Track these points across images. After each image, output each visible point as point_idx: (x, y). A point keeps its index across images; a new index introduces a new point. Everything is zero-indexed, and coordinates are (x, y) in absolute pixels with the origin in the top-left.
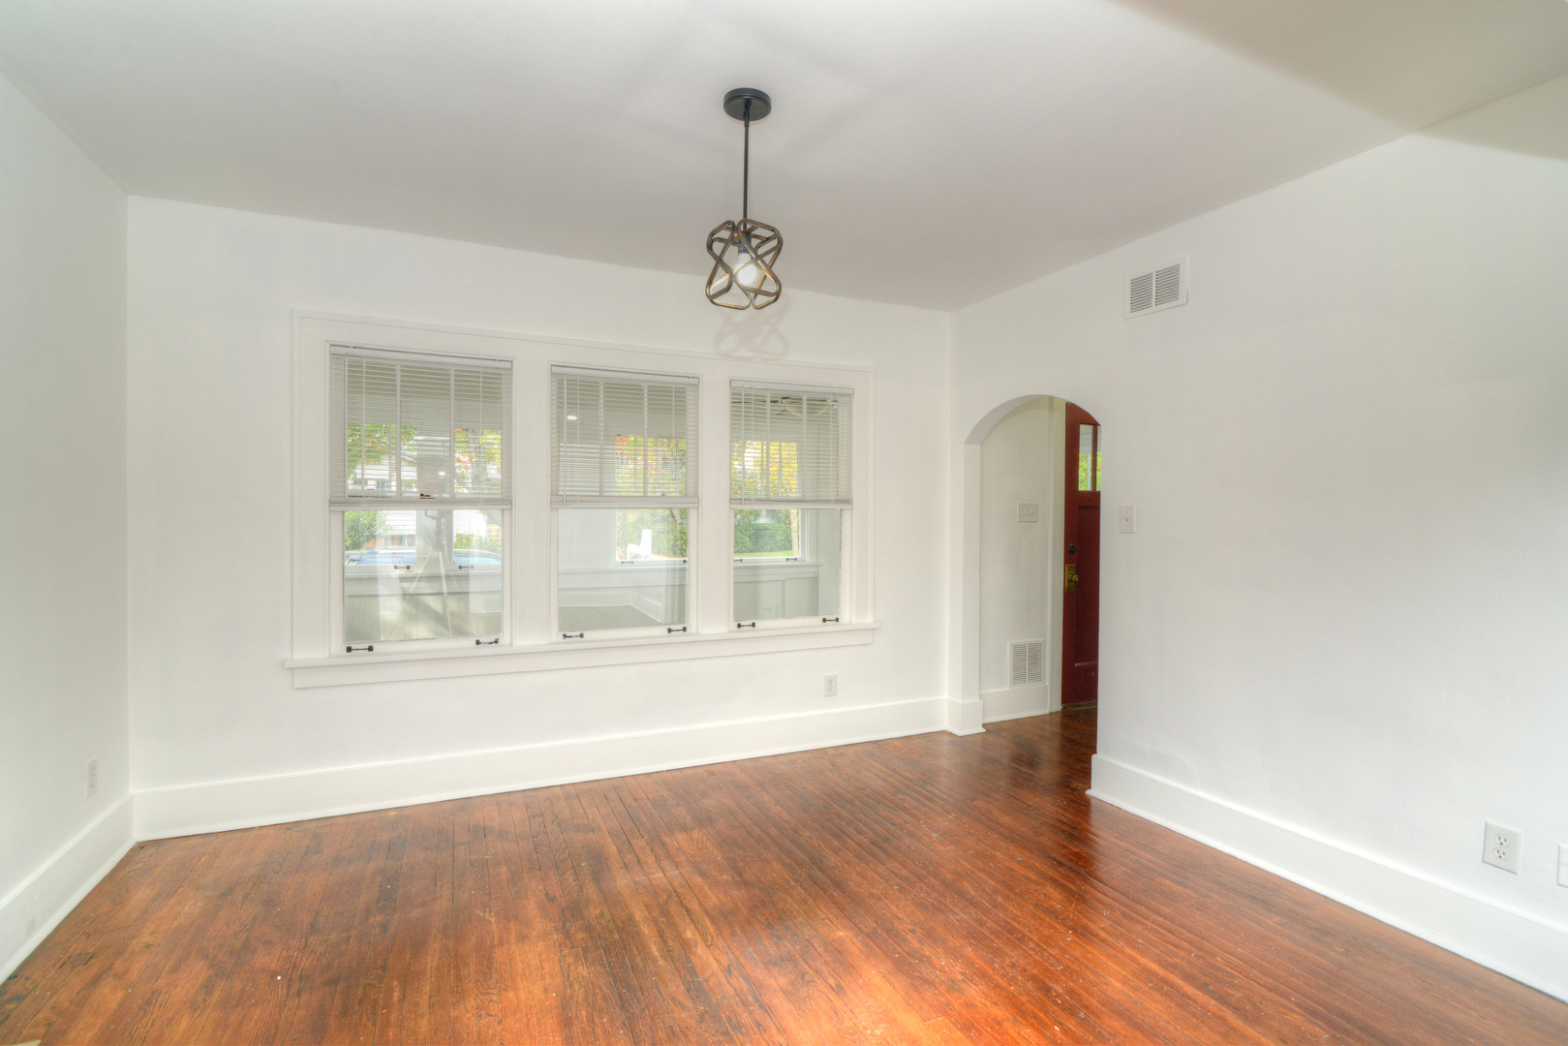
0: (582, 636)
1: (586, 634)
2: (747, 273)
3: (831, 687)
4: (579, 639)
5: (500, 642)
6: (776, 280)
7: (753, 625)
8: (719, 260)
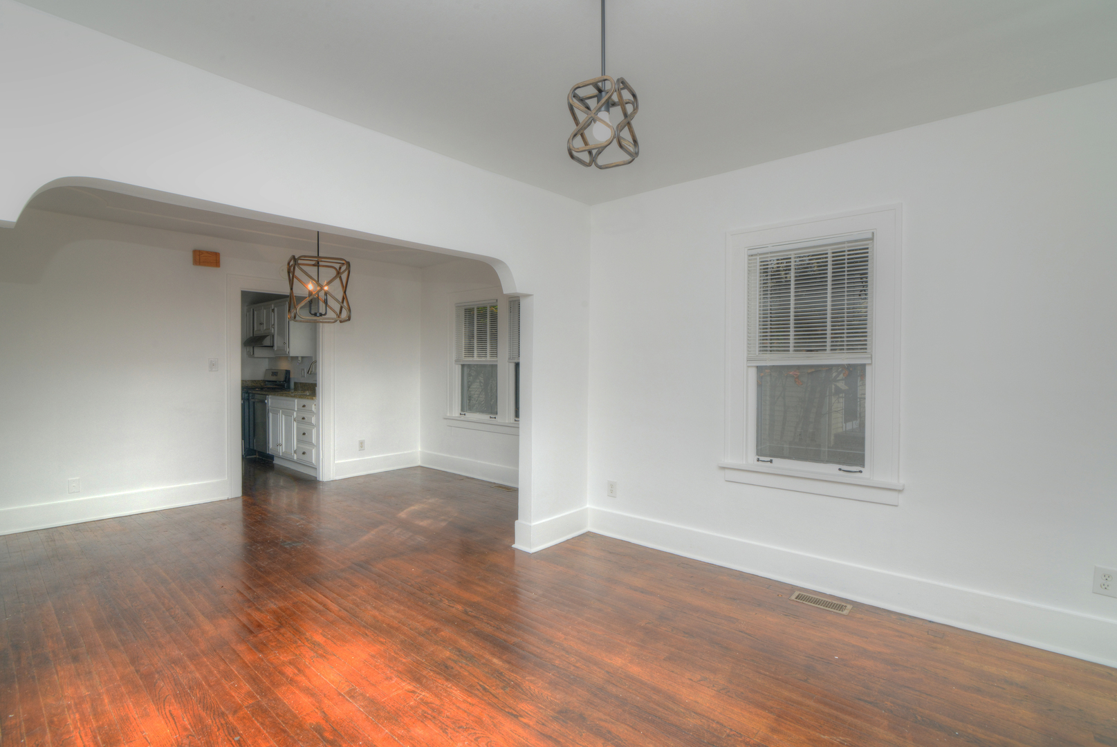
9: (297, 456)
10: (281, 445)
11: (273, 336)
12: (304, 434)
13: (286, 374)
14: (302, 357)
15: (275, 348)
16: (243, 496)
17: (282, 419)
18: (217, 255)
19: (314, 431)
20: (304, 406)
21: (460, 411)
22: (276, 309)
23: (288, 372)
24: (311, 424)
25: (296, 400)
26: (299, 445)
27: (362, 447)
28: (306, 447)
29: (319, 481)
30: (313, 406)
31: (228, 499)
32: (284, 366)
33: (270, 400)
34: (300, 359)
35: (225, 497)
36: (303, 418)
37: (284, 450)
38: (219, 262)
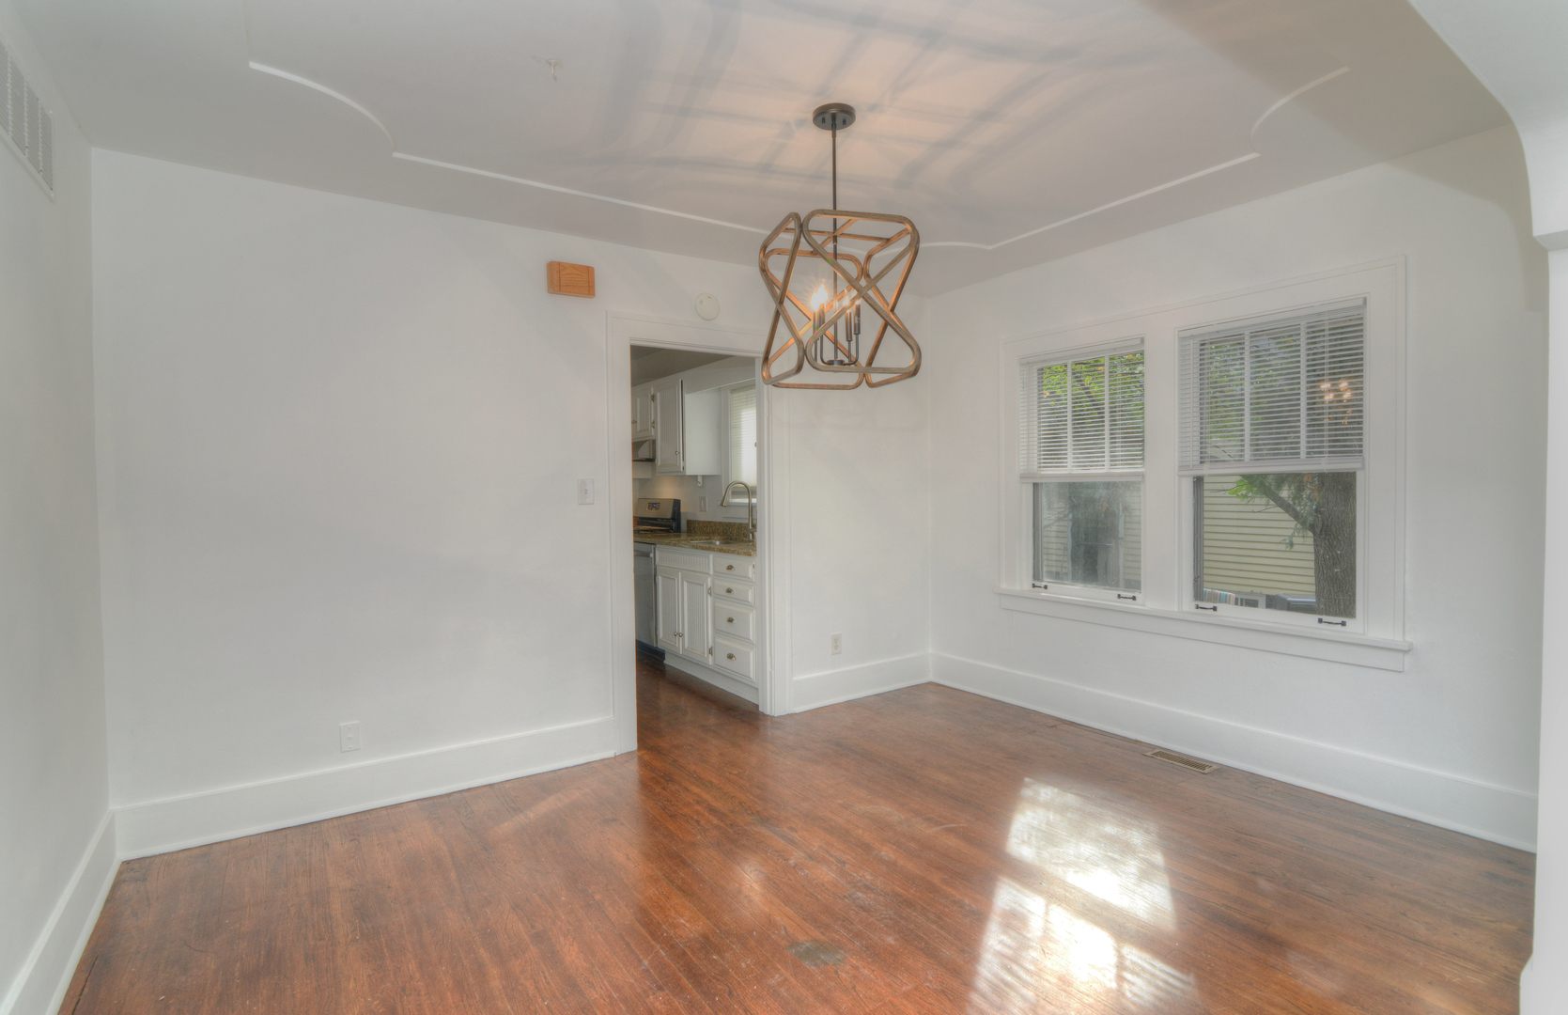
9: (714, 660)
10: (681, 635)
11: (654, 442)
12: (731, 620)
13: (674, 506)
14: (704, 477)
15: (659, 461)
16: (640, 748)
17: (683, 590)
18: (588, 271)
19: (752, 617)
20: (730, 568)
21: (1031, 581)
22: (658, 395)
23: (677, 503)
24: (744, 602)
25: (711, 556)
26: (718, 640)
27: (836, 647)
28: (734, 646)
29: (764, 715)
30: (751, 567)
31: (615, 757)
32: (667, 491)
33: (657, 553)
34: (700, 479)
35: (609, 754)
36: (729, 591)
37: (686, 646)
38: (593, 286)
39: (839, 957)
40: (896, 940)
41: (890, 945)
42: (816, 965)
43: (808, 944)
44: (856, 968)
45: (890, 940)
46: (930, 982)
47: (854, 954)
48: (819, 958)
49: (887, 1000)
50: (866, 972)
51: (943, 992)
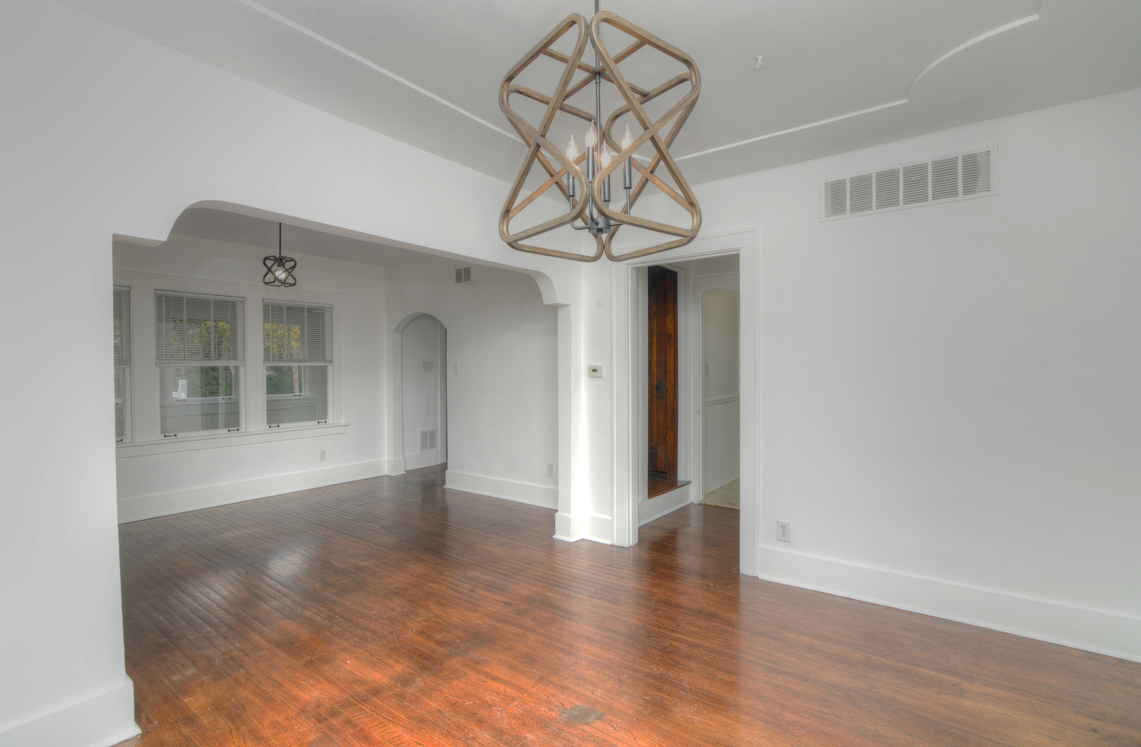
0: (175, 435)
1: (177, 434)
2: (281, 274)
3: (323, 456)
4: (174, 437)
5: (124, 441)
6: (295, 279)
7: (278, 426)
8: (270, 270)
39: (565, 715)
40: (526, 738)
41: (530, 732)
42: (577, 706)
43: (591, 720)
44: (550, 710)
45: (530, 737)
46: (498, 711)
47: (555, 719)
48: (578, 711)
49: (526, 695)
50: (543, 709)
51: (490, 706)
